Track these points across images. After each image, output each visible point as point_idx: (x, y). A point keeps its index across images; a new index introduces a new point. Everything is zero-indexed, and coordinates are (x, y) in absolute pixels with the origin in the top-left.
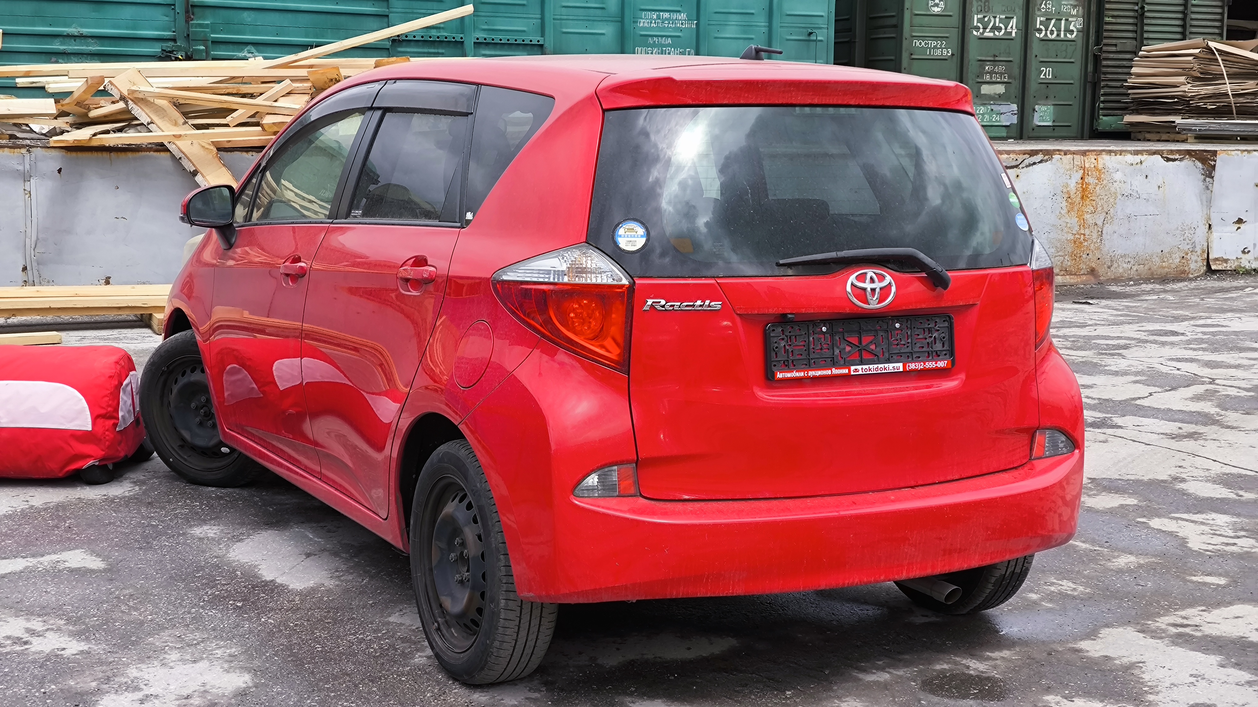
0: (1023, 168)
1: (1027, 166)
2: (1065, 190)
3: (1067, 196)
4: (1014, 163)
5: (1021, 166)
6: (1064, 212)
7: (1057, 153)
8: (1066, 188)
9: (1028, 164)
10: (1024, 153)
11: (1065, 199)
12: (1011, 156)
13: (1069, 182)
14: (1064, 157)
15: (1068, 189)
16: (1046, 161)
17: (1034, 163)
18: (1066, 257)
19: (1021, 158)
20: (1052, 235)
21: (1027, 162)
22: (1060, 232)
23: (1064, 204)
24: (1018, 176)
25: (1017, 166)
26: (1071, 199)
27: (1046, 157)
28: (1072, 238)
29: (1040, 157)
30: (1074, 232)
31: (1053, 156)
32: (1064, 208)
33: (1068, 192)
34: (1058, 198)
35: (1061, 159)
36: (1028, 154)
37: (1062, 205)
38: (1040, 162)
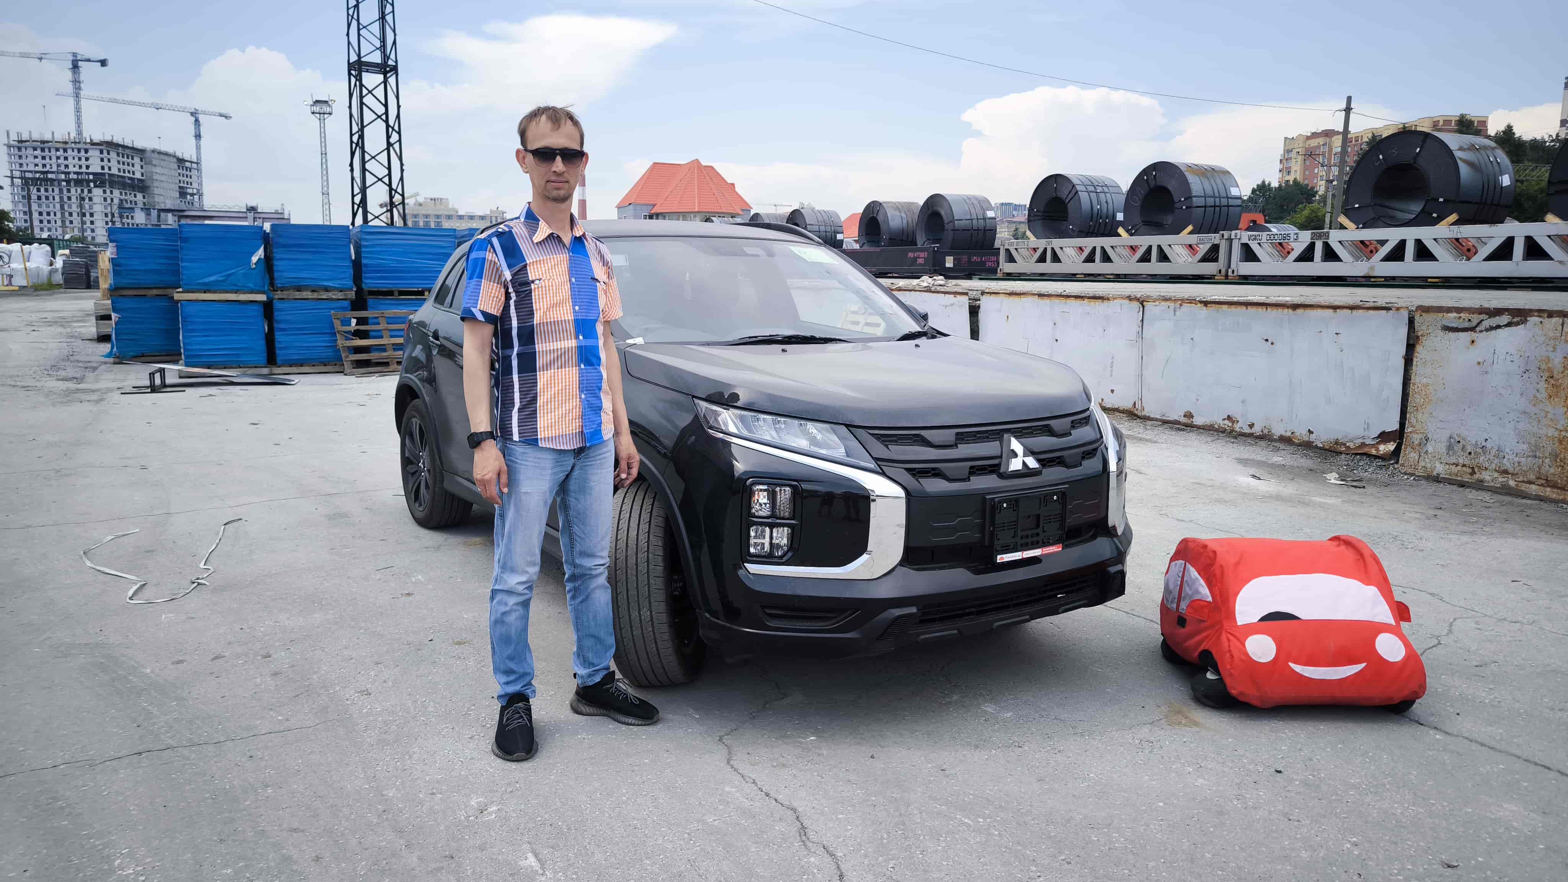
0: (1481, 331)
1: (1487, 330)
2: (1543, 367)
3: (1547, 374)
4: (1466, 325)
5: (1478, 329)
6: (1544, 395)
7: (1536, 314)
8: (1546, 364)
9: (1488, 327)
10: (1482, 311)
11: (1544, 378)
12: (1462, 315)
13: (1552, 355)
14: (1546, 321)
15: (1551, 366)
16: (1517, 324)
17: (1498, 327)
18: (1547, 461)
19: (1476, 318)
20: (1521, 426)
21: (1486, 323)
22: (1535, 424)
23: (1543, 385)
24: (1473, 342)
25: (1473, 329)
26: (1555, 380)
27: (1515, 320)
28: (1556, 434)
29: (1505, 319)
30: (1560, 427)
31: (1528, 319)
32: (1543, 391)
33: (1549, 370)
34: (1533, 376)
35: (1541, 322)
36: (1487, 314)
37: (1538, 386)
38: (1509, 325)
